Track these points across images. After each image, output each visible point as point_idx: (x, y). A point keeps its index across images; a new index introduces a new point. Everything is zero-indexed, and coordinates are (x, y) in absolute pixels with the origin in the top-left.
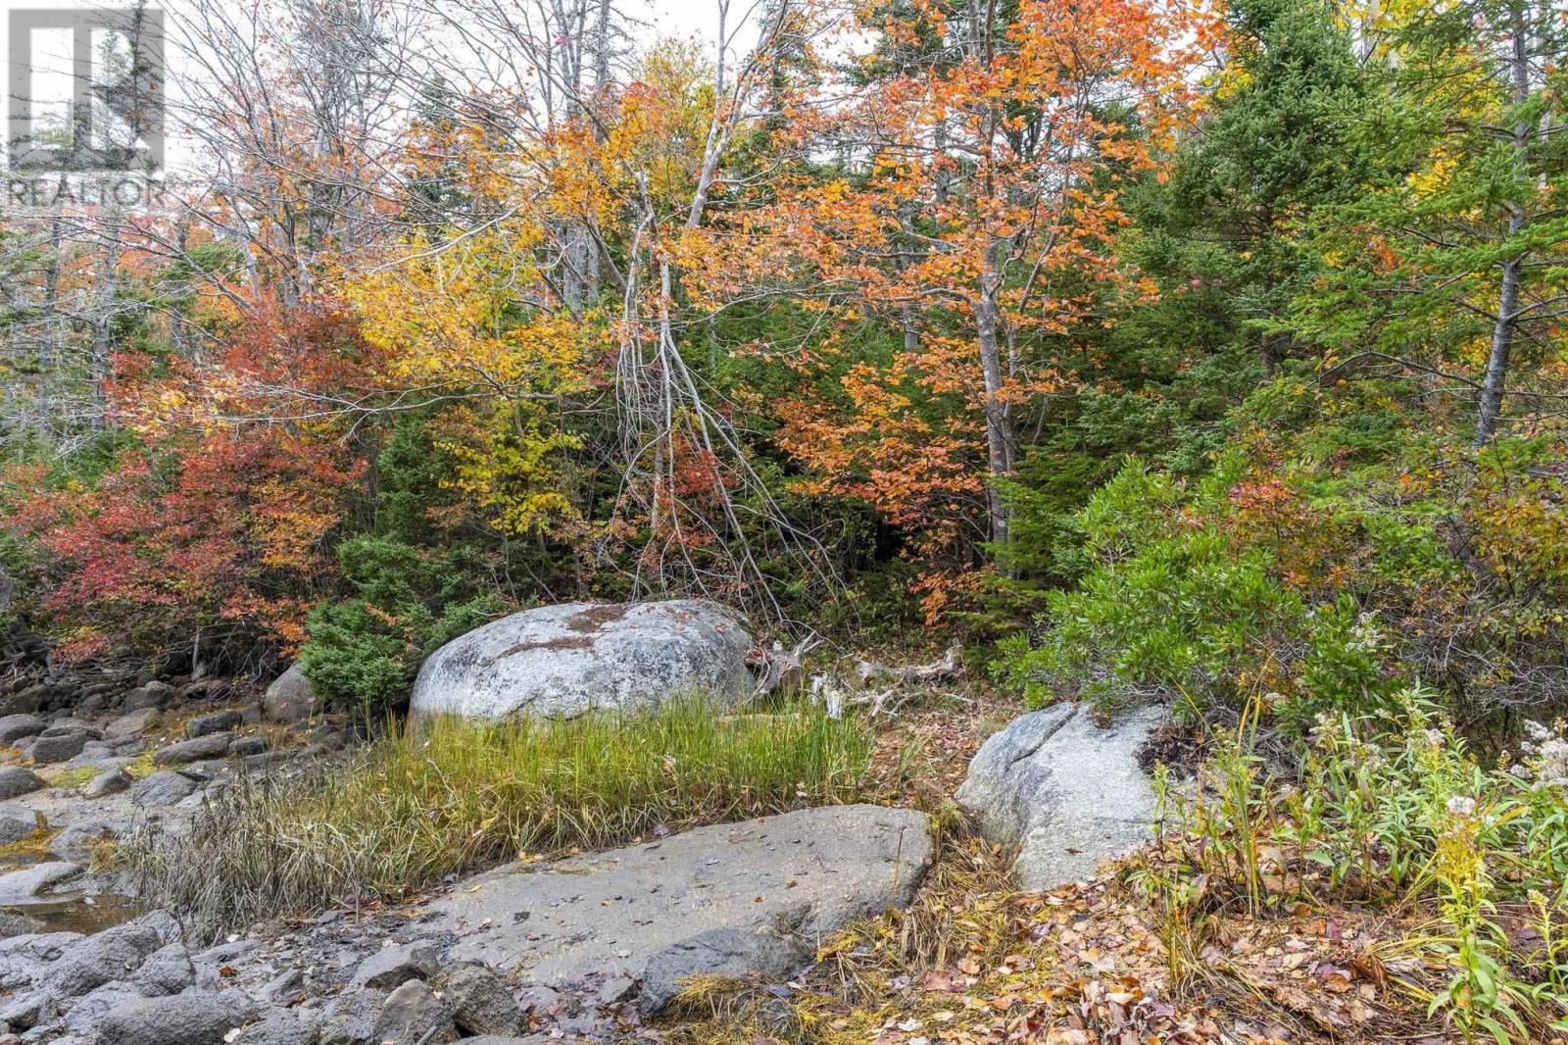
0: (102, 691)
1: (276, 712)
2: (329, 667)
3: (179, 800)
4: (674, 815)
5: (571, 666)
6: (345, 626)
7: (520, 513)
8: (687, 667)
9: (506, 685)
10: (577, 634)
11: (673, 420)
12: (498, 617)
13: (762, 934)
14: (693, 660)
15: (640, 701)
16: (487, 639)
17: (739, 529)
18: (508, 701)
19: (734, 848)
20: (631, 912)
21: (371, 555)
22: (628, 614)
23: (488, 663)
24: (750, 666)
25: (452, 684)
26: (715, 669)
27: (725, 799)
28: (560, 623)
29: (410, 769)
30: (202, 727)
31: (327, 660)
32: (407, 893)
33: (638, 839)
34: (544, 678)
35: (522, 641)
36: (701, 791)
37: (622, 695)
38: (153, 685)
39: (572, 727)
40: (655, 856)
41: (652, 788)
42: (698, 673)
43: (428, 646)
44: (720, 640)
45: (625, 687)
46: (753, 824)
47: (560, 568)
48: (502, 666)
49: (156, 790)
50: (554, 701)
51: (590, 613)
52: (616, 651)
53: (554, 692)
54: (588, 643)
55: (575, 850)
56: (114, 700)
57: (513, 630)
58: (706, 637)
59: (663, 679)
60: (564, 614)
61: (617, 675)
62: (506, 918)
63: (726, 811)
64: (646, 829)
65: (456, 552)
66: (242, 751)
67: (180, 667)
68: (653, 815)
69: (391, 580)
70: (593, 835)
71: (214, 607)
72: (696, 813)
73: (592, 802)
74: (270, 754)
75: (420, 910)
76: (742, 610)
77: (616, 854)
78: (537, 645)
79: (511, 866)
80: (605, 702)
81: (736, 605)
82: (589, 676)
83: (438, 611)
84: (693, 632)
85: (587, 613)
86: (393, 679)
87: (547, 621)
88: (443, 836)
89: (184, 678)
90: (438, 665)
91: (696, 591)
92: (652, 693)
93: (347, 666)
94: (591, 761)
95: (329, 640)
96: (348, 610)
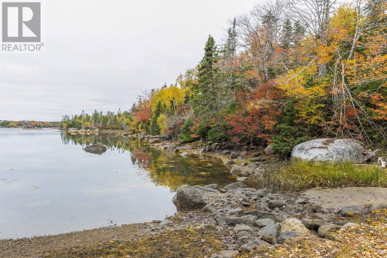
0: (237, 147)
1: (266, 153)
2: (277, 147)
3: (256, 168)
4: (346, 184)
5: (323, 152)
6: (279, 140)
7: (311, 120)
8: (348, 153)
9: (310, 154)
10: (324, 146)
11: (345, 100)
12: (308, 141)
13: (362, 208)
14: (349, 152)
15: (338, 160)
16: (306, 145)
17: (361, 124)
18: (311, 157)
19: (358, 192)
20: (338, 200)
21: (283, 128)
22: (335, 142)
23: (307, 150)
24: (363, 154)
25: (300, 153)
26: (354, 154)
27: (356, 182)
28: (321, 143)
29: (295, 169)
30: (255, 155)
31: (276, 146)
32: (299, 190)
33: (339, 187)
34: (318, 154)
35: (313, 146)
36: (351, 180)
37: (334, 158)
38: (246, 147)
39: (325, 164)
40: (342, 191)
41: (341, 179)
42: (351, 155)
43: (294, 145)
44: (356, 148)
45: (335, 157)
46: (362, 188)
47: (320, 130)
48: (310, 151)
49: (252, 166)
50: (320, 158)
51: (327, 141)
52: (333, 150)
53: (320, 157)
54: (327, 148)
55: (327, 187)
56: (239, 148)
57: (311, 144)
58: (353, 148)
59: (343, 156)
60: (321, 141)
61: (333, 154)
62: (317, 197)
63: (356, 185)
64: (340, 186)
65: (299, 127)
66: (263, 160)
67: (249, 143)
68: (341, 183)
69: (287, 133)
70: (330, 185)
71: (256, 135)
72: (350, 184)
73: (330, 180)
74: (267, 161)
75: (302, 193)
76: (361, 141)
77: (335, 189)
78: (316, 148)
79: (316, 188)
80: (331, 159)
81: (360, 140)
82: (327, 154)
83: (296, 139)
84: (350, 147)
85: (326, 141)
86: (288, 151)
87: (318, 142)
88: (303, 182)
89: (249, 145)
90: (297, 149)
91: (350, 137)
92: (340, 158)
93: (280, 148)
94: (329, 172)
95: (276, 143)
96: (279, 137)
